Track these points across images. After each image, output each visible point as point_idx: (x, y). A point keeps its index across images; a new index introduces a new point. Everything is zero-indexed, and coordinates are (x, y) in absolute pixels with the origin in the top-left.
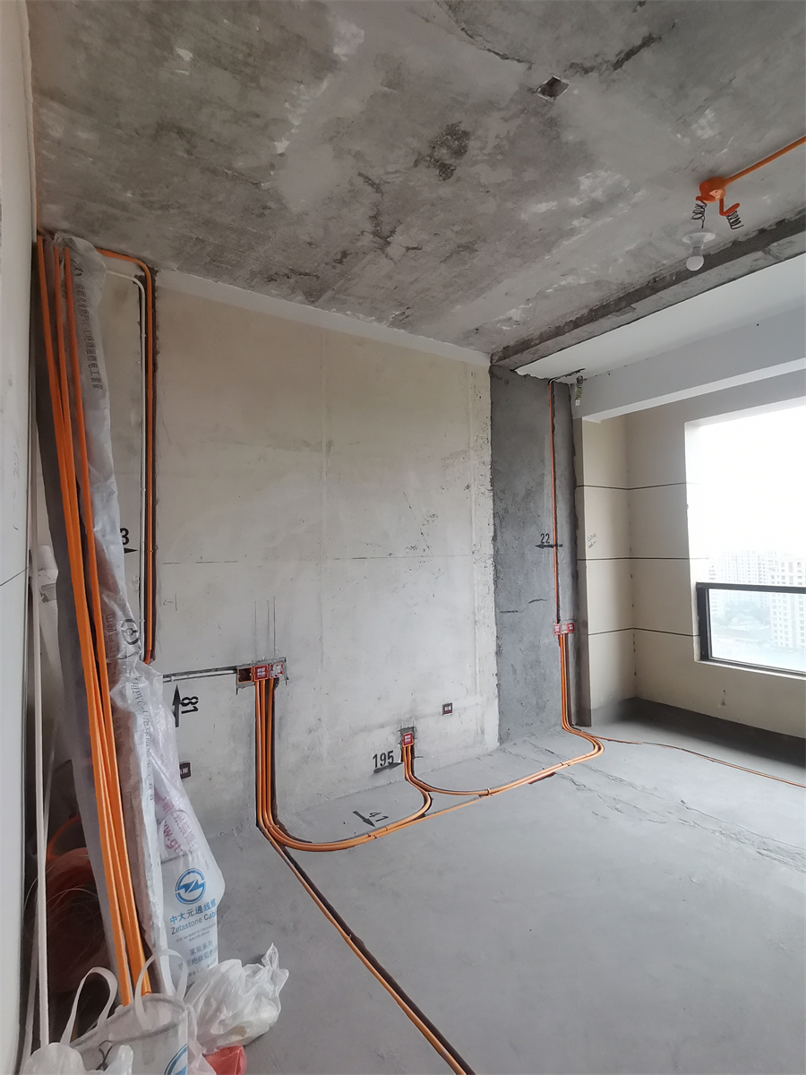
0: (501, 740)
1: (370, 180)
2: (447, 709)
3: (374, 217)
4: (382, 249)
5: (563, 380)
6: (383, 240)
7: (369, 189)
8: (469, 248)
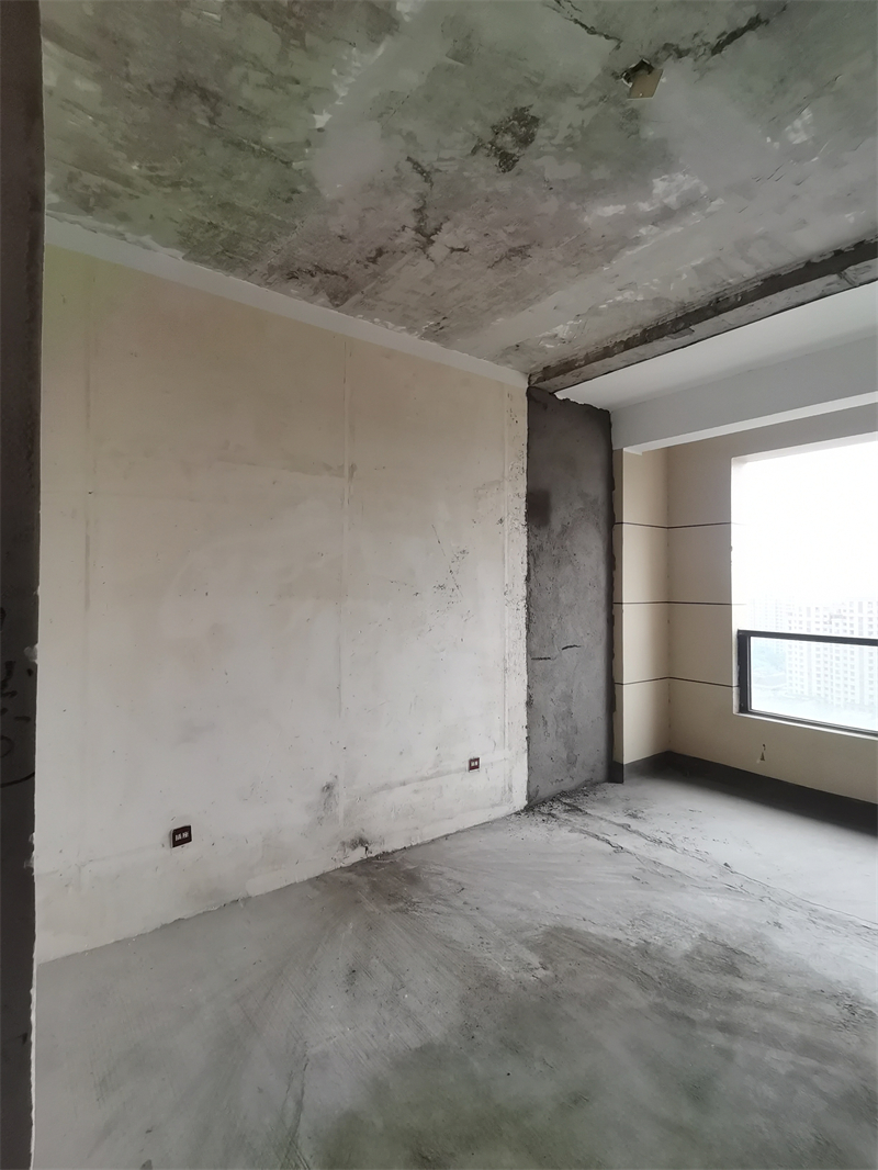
0: (529, 799)
1: (420, 166)
2: (474, 765)
3: (419, 211)
4: (424, 249)
6: (426, 237)
7: (417, 177)
8: (520, 252)
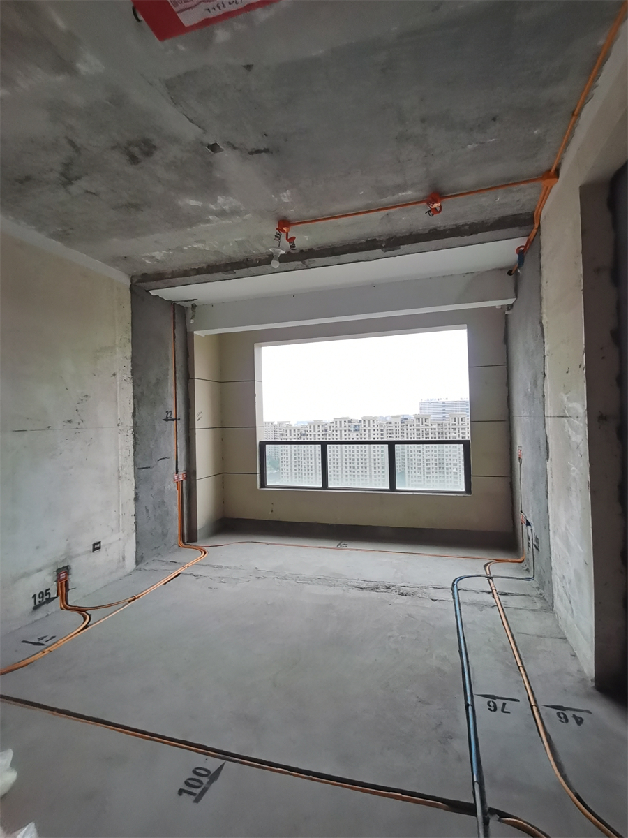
0: (137, 563)
2: (96, 547)
3: (66, 165)
4: (65, 186)
5: (181, 304)
6: (68, 180)
